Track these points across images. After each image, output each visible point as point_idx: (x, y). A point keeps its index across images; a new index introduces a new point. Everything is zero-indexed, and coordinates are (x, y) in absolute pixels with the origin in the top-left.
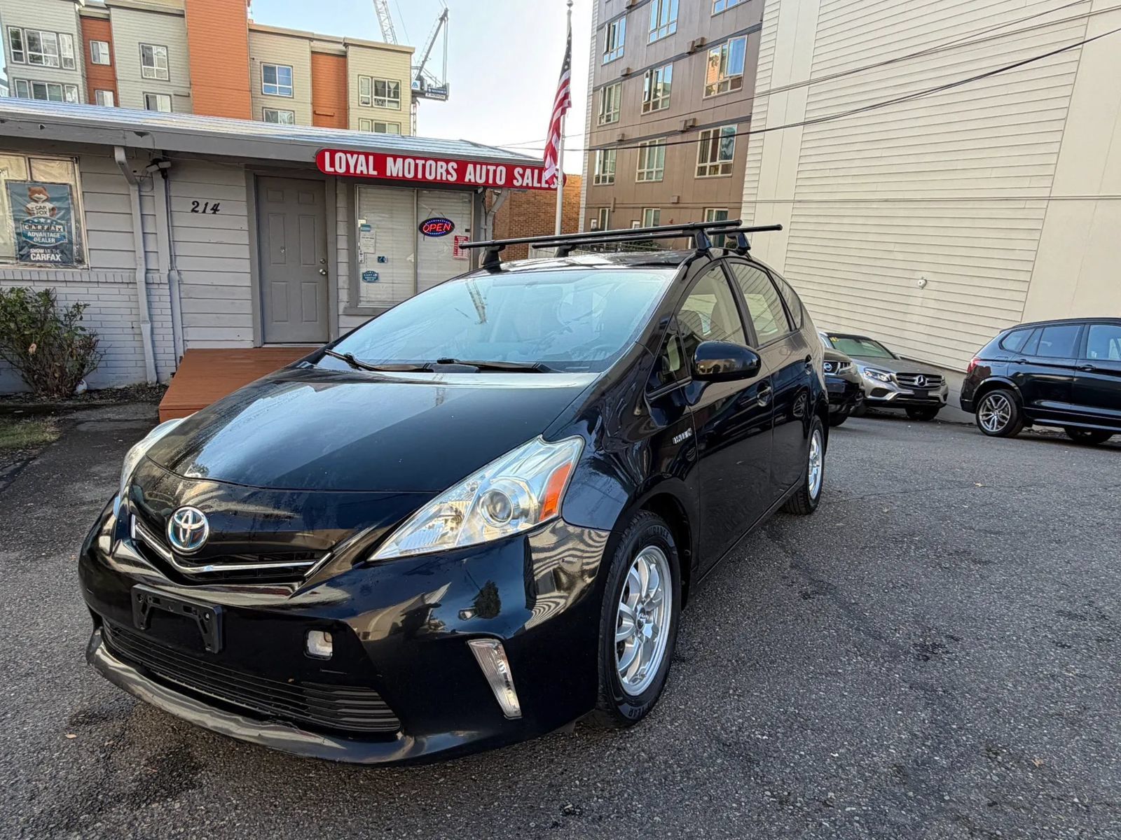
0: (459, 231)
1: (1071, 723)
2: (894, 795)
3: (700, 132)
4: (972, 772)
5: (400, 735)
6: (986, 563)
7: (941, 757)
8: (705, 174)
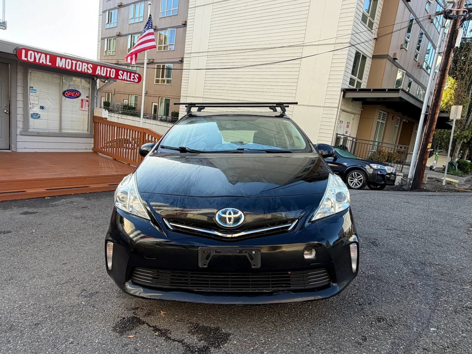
0: (83, 97)
3: (156, 65)
8: (159, 83)
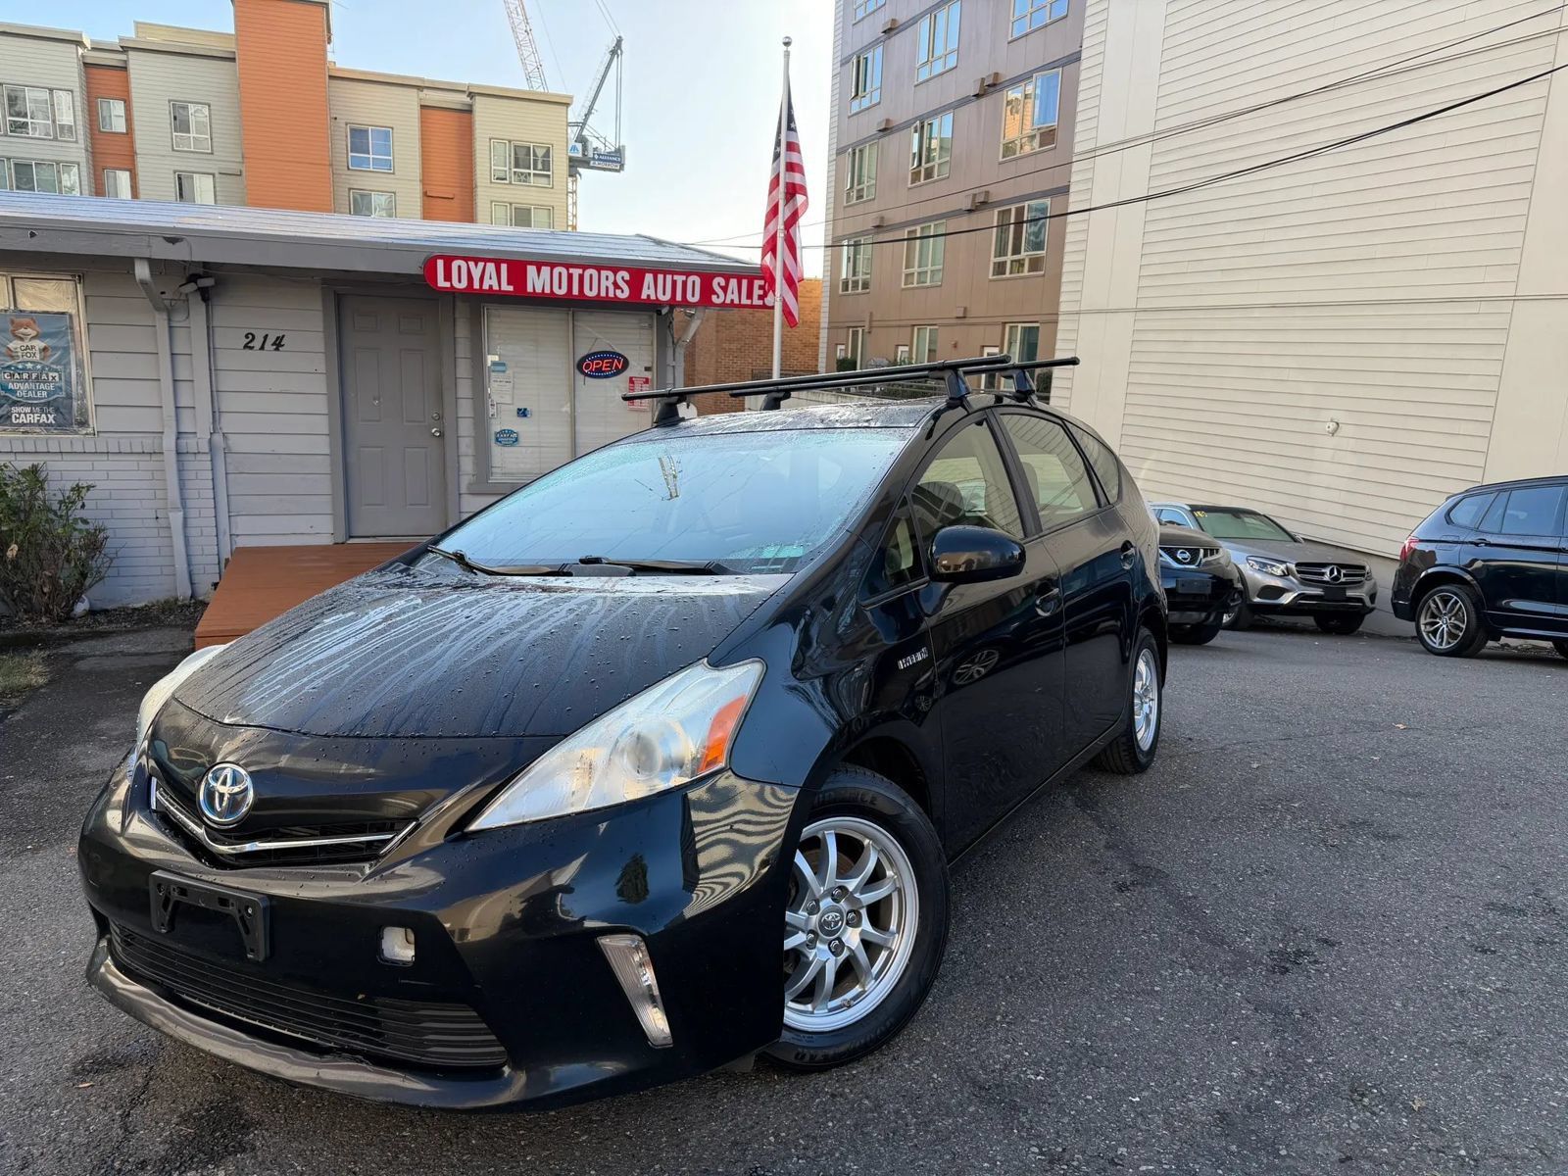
0: (636, 369)
1: (1477, 1054)
2: (1210, 1150)
3: (996, 212)
4: (1325, 1119)
5: (506, 1070)
6: (1394, 837)
7: (1283, 1100)
8: (1004, 274)
